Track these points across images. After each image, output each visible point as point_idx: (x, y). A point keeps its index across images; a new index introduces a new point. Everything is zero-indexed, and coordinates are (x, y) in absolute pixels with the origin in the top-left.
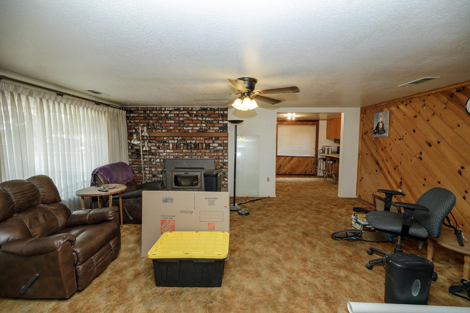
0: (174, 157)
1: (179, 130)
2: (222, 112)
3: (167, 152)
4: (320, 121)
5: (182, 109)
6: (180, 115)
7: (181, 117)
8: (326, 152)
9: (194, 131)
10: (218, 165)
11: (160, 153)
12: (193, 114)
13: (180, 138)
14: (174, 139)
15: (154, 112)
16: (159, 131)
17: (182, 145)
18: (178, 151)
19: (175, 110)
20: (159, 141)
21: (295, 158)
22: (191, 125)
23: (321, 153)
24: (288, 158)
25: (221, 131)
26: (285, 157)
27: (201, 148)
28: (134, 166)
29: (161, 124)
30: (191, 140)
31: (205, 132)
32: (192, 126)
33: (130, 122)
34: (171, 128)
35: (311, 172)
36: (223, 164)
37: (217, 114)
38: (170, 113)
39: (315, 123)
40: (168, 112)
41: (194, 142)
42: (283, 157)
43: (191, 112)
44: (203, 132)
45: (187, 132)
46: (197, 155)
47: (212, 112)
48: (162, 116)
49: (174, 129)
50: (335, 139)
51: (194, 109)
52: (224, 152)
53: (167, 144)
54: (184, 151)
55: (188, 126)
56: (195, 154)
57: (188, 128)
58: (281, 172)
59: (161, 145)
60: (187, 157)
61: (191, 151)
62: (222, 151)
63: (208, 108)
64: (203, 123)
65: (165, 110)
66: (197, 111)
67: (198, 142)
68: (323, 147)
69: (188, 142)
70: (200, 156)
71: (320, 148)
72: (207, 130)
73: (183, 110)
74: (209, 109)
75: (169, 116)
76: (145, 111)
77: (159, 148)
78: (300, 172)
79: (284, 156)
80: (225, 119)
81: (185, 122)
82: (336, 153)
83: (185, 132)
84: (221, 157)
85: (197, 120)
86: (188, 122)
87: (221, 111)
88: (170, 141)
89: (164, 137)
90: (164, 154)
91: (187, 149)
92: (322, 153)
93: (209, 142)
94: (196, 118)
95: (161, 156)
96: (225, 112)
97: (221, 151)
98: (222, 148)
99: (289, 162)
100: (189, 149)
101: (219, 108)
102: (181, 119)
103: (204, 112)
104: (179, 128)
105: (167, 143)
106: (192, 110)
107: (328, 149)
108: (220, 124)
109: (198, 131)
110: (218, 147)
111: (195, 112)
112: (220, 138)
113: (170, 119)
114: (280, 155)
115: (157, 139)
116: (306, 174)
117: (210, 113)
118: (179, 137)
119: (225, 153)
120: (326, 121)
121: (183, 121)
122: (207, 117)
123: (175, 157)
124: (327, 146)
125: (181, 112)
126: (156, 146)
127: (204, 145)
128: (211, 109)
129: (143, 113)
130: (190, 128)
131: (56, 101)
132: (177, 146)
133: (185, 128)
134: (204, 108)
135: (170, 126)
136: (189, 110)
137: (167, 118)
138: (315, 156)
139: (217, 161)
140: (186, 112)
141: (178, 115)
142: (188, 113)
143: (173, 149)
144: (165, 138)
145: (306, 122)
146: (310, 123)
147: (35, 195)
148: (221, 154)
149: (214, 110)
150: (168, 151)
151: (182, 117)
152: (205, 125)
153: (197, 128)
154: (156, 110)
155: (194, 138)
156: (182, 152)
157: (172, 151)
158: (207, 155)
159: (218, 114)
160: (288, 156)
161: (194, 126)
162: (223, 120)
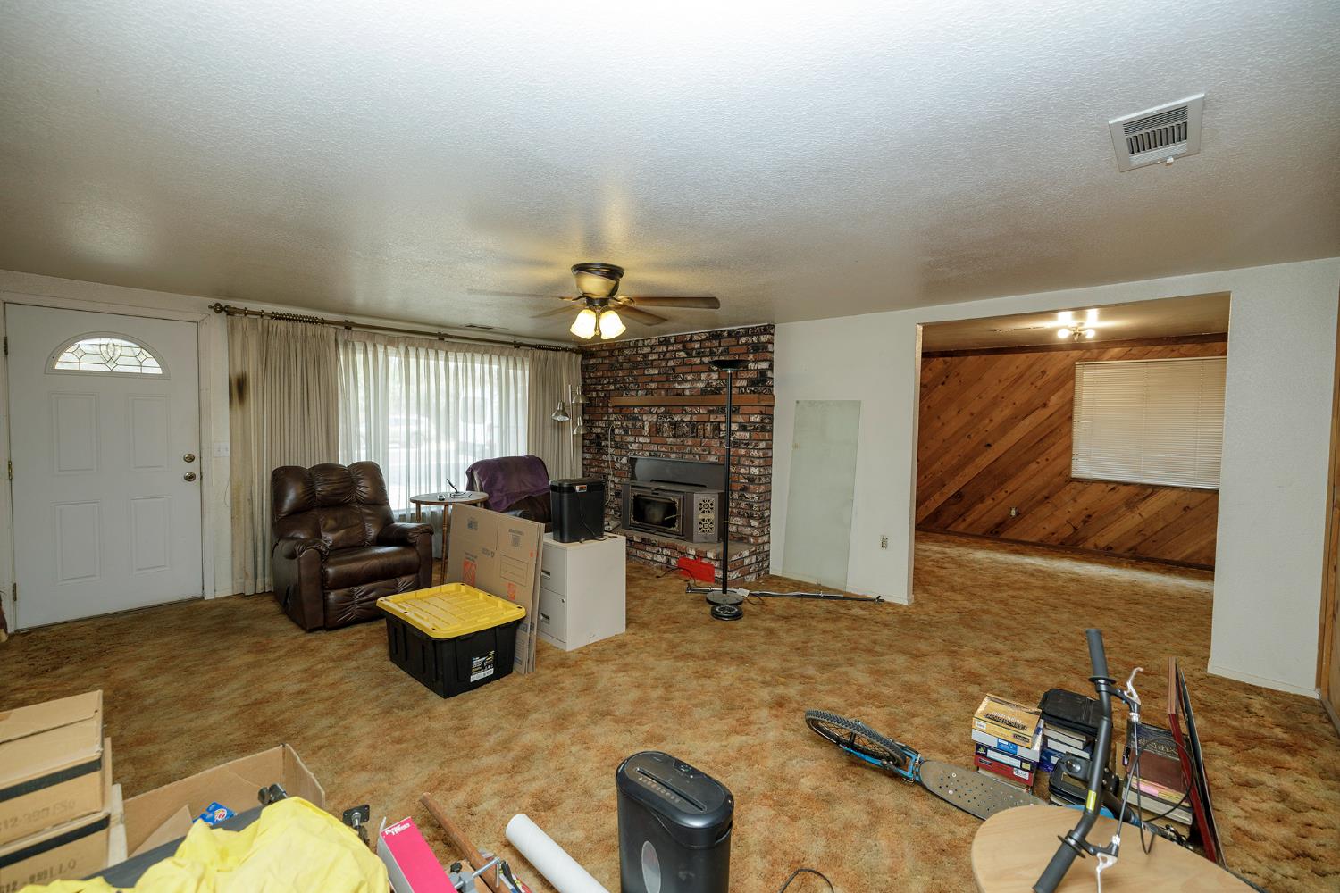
0: (651, 455)
1: (667, 390)
2: (755, 339)
3: (639, 443)
5: (672, 340)
6: (668, 355)
7: (670, 359)
9: (694, 391)
10: (738, 482)
11: (629, 442)
12: (694, 349)
13: (663, 409)
14: (650, 413)
15: (626, 352)
16: (633, 393)
17: (666, 425)
18: (658, 439)
19: (661, 344)
20: (625, 415)
21: (1167, 491)
22: (689, 378)
24: (1125, 492)
25: (751, 391)
26: (1111, 486)
27: (702, 433)
28: (593, 470)
29: (635, 378)
30: (682, 413)
31: (716, 394)
32: (690, 380)
33: (590, 377)
34: (653, 386)
36: (748, 479)
37: (743, 344)
38: (651, 353)
40: (648, 350)
41: (687, 418)
42: (1104, 485)
43: (689, 346)
44: (713, 393)
45: (680, 393)
46: (693, 451)
47: (733, 341)
48: (639, 359)
49: (658, 388)
51: (695, 338)
52: (751, 447)
53: (640, 423)
54: (670, 440)
55: (684, 381)
56: (689, 448)
57: (683, 386)
58: (1092, 540)
59: (630, 426)
60: (673, 456)
61: (683, 441)
62: (747, 444)
63: (725, 331)
64: (714, 371)
65: (644, 346)
66: (701, 341)
67: (695, 419)
69: (676, 419)
70: (700, 455)
72: (720, 389)
73: (676, 342)
74: (726, 334)
75: (650, 358)
76: (612, 352)
77: (626, 431)
79: (1107, 482)
80: (762, 356)
81: (678, 370)
83: (678, 394)
84: (743, 461)
85: (702, 363)
86: (685, 369)
87: (752, 336)
88: (645, 418)
89: (634, 407)
90: (635, 446)
91: (674, 436)
93: (718, 420)
94: (698, 360)
95: (631, 450)
96: (763, 338)
97: (745, 444)
98: (747, 435)
99: (1130, 505)
100: (679, 436)
101: (749, 328)
102: (671, 363)
103: (716, 343)
104: (667, 386)
105: (639, 421)
106: (691, 340)
108: (751, 370)
109: (703, 392)
110: (738, 434)
111: (697, 346)
112: (742, 410)
113: (651, 364)
114: (1087, 476)
115: (624, 411)
117: (727, 344)
118: (659, 407)
119: (754, 448)
121: (673, 368)
122: (721, 354)
123: (653, 454)
125: (670, 348)
126: (622, 427)
127: (709, 427)
128: (730, 332)
129: (609, 356)
130: (688, 385)
131: (432, 348)
132: (657, 428)
133: (677, 386)
134: (716, 332)
135: (652, 382)
136: (687, 341)
137: (646, 364)
139: (733, 471)
140: (680, 346)
141: (665, 354)
142: (685, 349)
143: (650, 435)
144: (636, 410)
147: (345, 488)
148: (743, 452)
149: (738, 335)
150: (641, 439)
151: (673, 359)
152: (717, 376)
153: (701, 385)
154: (630, 347)
155: (688, 409)
156: (666, 444)
157: (648, 441)
158: (713, 453)
159: (746, 344)
160: (1126, 484)
161: (694, 380)
162: (756, 361)
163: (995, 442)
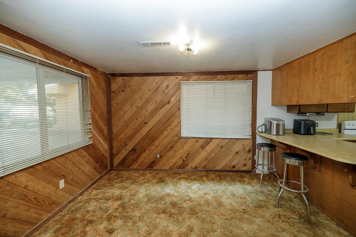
4: (258, 72)
8: (274, 131)
21: (215, 140)
23: (262, 132)
24: (201, 142)
26: (196, 140)
35: (244, 165)
39: (249, 76)
50: (288, 106)
68: (265, 120)
71: (260, 122)
78: (224, 166)
79: (194, 138)
82: (292, 131)
92: (264, 131)
99: (203, 147)
107: (278, 125)
114: (187, 136)
116: (235, 169)
120: (272, 71)
124: (274, 119)
138: (250, 137)
145: (233, 76)
146: (240, 76)
160: (201, 138)
163: (149, 121)
